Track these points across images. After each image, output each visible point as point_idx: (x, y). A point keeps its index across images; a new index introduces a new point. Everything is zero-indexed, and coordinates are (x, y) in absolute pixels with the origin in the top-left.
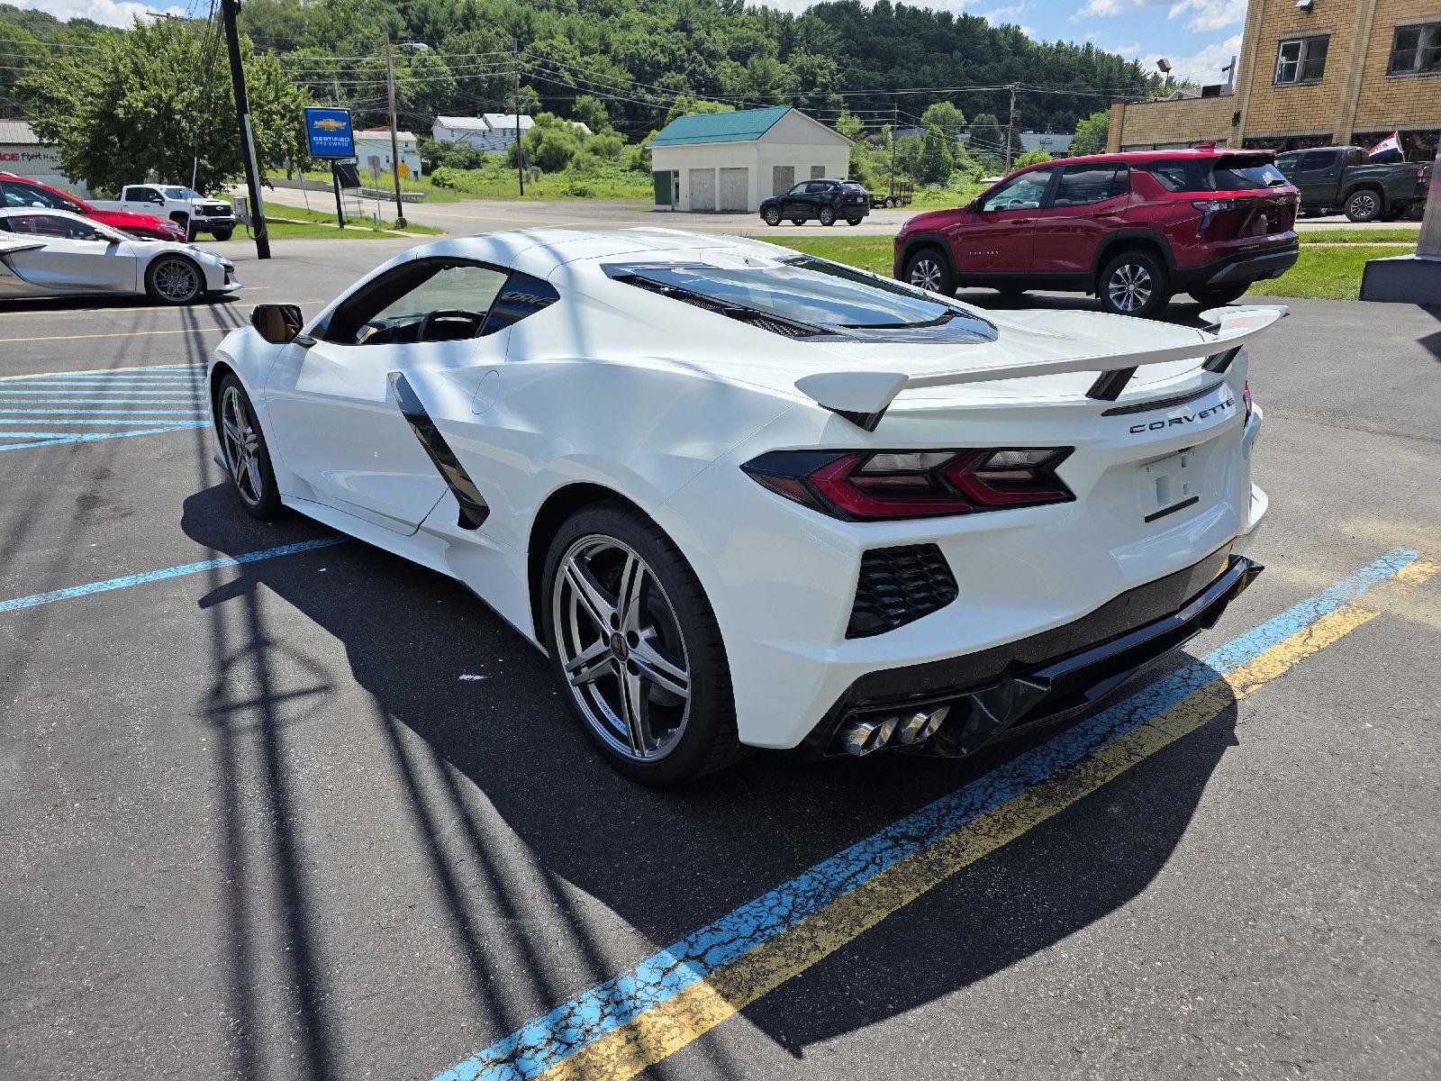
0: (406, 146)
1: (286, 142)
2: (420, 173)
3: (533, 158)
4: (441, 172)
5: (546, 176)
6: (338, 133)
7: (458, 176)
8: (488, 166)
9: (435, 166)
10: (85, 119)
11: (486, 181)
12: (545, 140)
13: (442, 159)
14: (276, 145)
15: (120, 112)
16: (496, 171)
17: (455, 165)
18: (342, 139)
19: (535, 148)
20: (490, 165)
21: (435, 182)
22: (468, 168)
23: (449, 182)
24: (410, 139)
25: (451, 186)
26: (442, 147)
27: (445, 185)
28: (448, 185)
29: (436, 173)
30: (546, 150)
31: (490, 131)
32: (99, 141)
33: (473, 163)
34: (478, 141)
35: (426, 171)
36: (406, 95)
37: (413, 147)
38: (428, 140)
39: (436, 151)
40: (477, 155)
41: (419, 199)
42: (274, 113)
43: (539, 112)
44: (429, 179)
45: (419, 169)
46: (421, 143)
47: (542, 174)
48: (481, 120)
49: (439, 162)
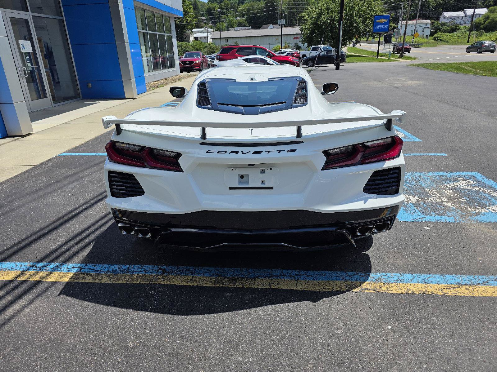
0: (426, 25)
1: (369, 28)
2: (429, 36)
3: (482, 26)
4: (438, 35)
5: (487, 34)
6: (384, 23)
7: (445, 36)
8: (459, 31)
9: (436, 32)
10: (310, 25)
11: (457, 37)
12: (490, 18)
13: (439, 29)
14: (365, 29)
15: (319, 22)
16: (463, 33)
17: (445, 31)
18: (385, 26)
19: (484, 22)
20: (461, 31)
21: (434, 39)
22: (450, 32)
23: (440, 38)
24: (428, 22)
25: (441, 40)
26: (441, 25)
27: (438, 40)
28: (439, 40)
29: (435, 36)
30: (489, 23)
31: (466, 16)
32: (313, 32)
33: (453, 30)
34: (458, 21)
35: (432, 34)
36: (432, 5)
37: (429, 25)
38: (436, 22)
39: (438, 26)
40: (456, 27)
41: (420, 46)
42: (368, 18)
43: (492, 6)
44: (432, 37)
45: (429, 34)
46: (432, 23)
47: (484, 33)
48: (463, 12)
49: (438, 31)
